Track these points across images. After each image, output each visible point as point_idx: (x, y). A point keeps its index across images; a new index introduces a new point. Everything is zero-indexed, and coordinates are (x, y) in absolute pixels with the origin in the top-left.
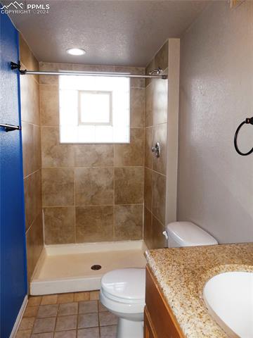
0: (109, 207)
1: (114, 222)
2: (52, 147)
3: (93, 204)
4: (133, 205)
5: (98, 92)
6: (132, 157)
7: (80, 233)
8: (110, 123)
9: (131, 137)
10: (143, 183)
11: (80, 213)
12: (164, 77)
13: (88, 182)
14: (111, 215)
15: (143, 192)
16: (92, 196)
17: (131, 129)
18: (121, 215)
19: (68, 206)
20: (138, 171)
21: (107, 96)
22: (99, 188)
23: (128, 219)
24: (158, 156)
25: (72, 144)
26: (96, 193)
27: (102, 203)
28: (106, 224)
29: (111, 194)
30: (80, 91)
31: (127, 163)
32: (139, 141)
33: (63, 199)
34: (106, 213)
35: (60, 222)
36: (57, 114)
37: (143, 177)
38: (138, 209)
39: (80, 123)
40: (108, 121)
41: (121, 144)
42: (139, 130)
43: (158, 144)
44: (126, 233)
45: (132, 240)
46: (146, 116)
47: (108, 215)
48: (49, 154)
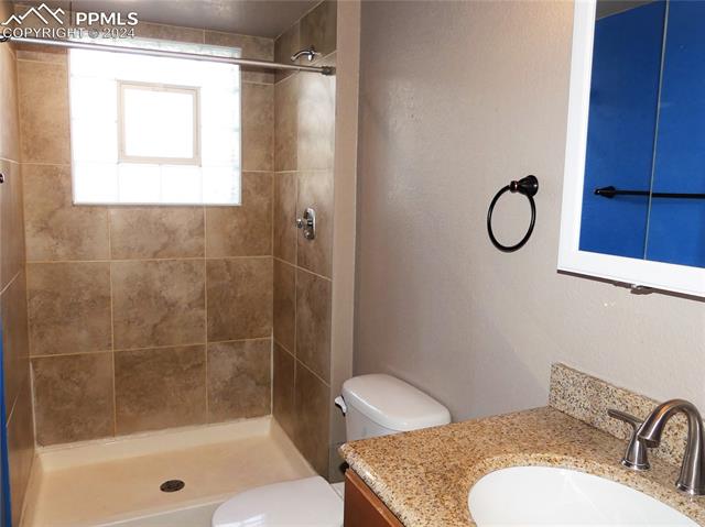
0: (194, 349)
1: (207, 381)
2: (52, 214)
3: (157, 343)
4: (249, 342)
5: (167, 88)
6: (245, 237)
7: (127, 410)
8: (196, 160)
9: (245, 192)
10: (271, 292)
11: (125, 365)
12: (328, 71)
13: (144, 294)
14: (200, 366)
15: (271, 313)
16: (155, 326)
17: (244, 176)
18: (223, 363)
19: (96, 351)
20: (259, 266)
21: (189, 98)
22: (171, 306)
23: (239, 372)
24: (311, 237)
25: (105, 207)
26: (164, 319)
27: (179, 341)
28: (188, 387)
29: (200, 319)
30: (122, 83)
31: (234, 250)
32: (262, 201)
33: (83, 336)
34: (189, 363)
35: (77, 388)
36: (66, 135)
37: (271, 279)
38: (262, 349)
39: (123, 156)
40: (190, 154)
41: (223, 207)
42: (261, 176)
43: (311, 211)
44: (234, 404)
45: (247, 418)
46: (278, 149)
47: (194, 367)
48: (44, 228)
